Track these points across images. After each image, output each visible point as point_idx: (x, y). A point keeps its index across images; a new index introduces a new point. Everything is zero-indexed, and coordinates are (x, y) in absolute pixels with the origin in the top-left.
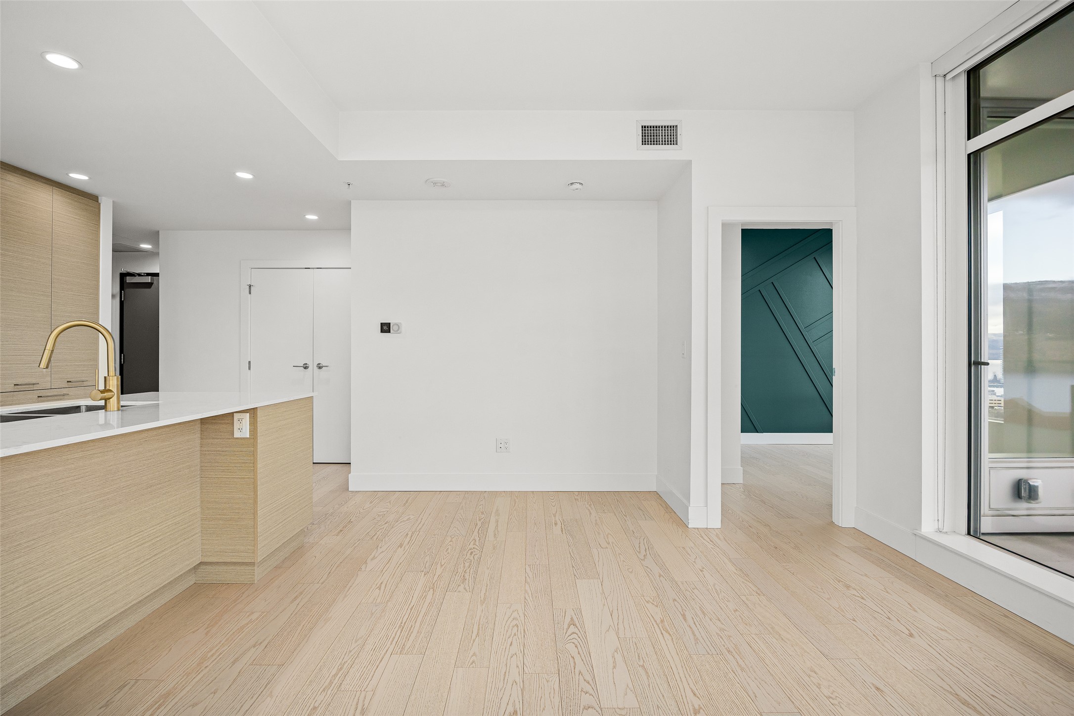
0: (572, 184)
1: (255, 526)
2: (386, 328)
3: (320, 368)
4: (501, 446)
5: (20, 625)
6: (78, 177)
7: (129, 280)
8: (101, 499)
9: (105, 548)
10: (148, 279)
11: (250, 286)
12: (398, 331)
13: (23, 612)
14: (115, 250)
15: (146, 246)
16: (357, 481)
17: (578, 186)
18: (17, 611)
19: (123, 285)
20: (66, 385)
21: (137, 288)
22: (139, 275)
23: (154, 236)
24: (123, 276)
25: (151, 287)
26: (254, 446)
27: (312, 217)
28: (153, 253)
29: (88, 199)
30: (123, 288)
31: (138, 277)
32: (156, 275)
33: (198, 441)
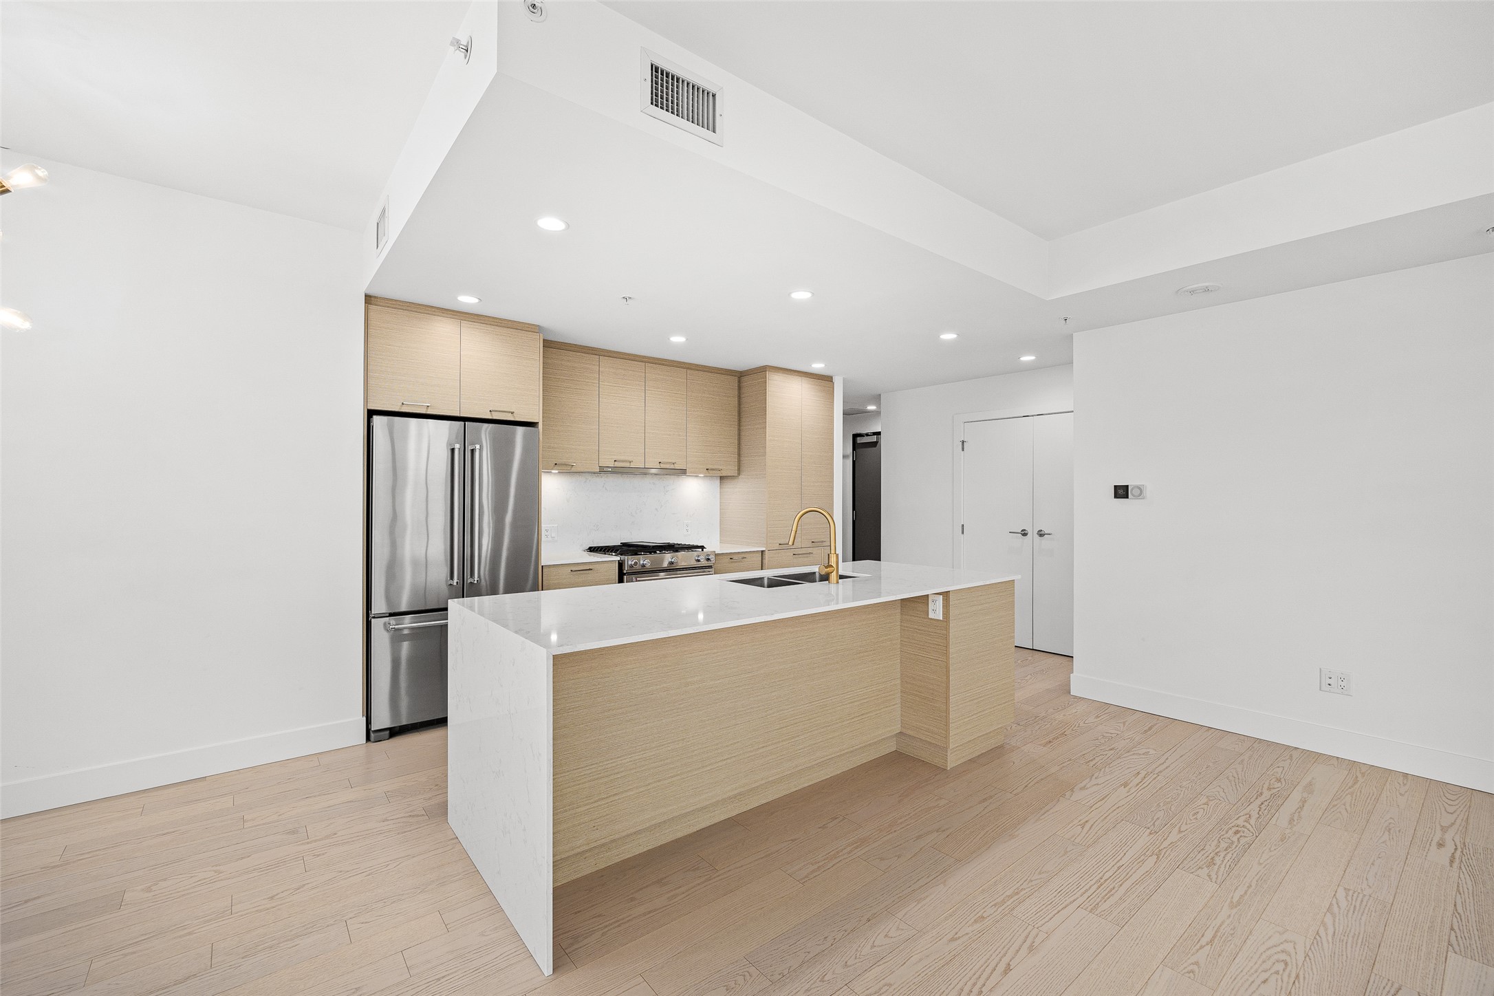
1: (947, 712)
2: (1121, 492)
3: (1041, 535)
4: (1329, 681)
6: (818, 367)
7: (860, 440)
10: (874, 439)
11: (963, 442)
12: (1140, 496)
14: (845, 413)
15: (871, 408)
19: (856, 445)
21: (867, 448)
22: (866, 435)
23: (877, 399)
24: (855, 436)
25: (875, 446)
26: (947, 628)
27: (1028, 358)
28: (877, 413)
29: (825, 380)
30: (854, 449)
31: (866, 437)
32: (878, 434)
33: (898, 616)
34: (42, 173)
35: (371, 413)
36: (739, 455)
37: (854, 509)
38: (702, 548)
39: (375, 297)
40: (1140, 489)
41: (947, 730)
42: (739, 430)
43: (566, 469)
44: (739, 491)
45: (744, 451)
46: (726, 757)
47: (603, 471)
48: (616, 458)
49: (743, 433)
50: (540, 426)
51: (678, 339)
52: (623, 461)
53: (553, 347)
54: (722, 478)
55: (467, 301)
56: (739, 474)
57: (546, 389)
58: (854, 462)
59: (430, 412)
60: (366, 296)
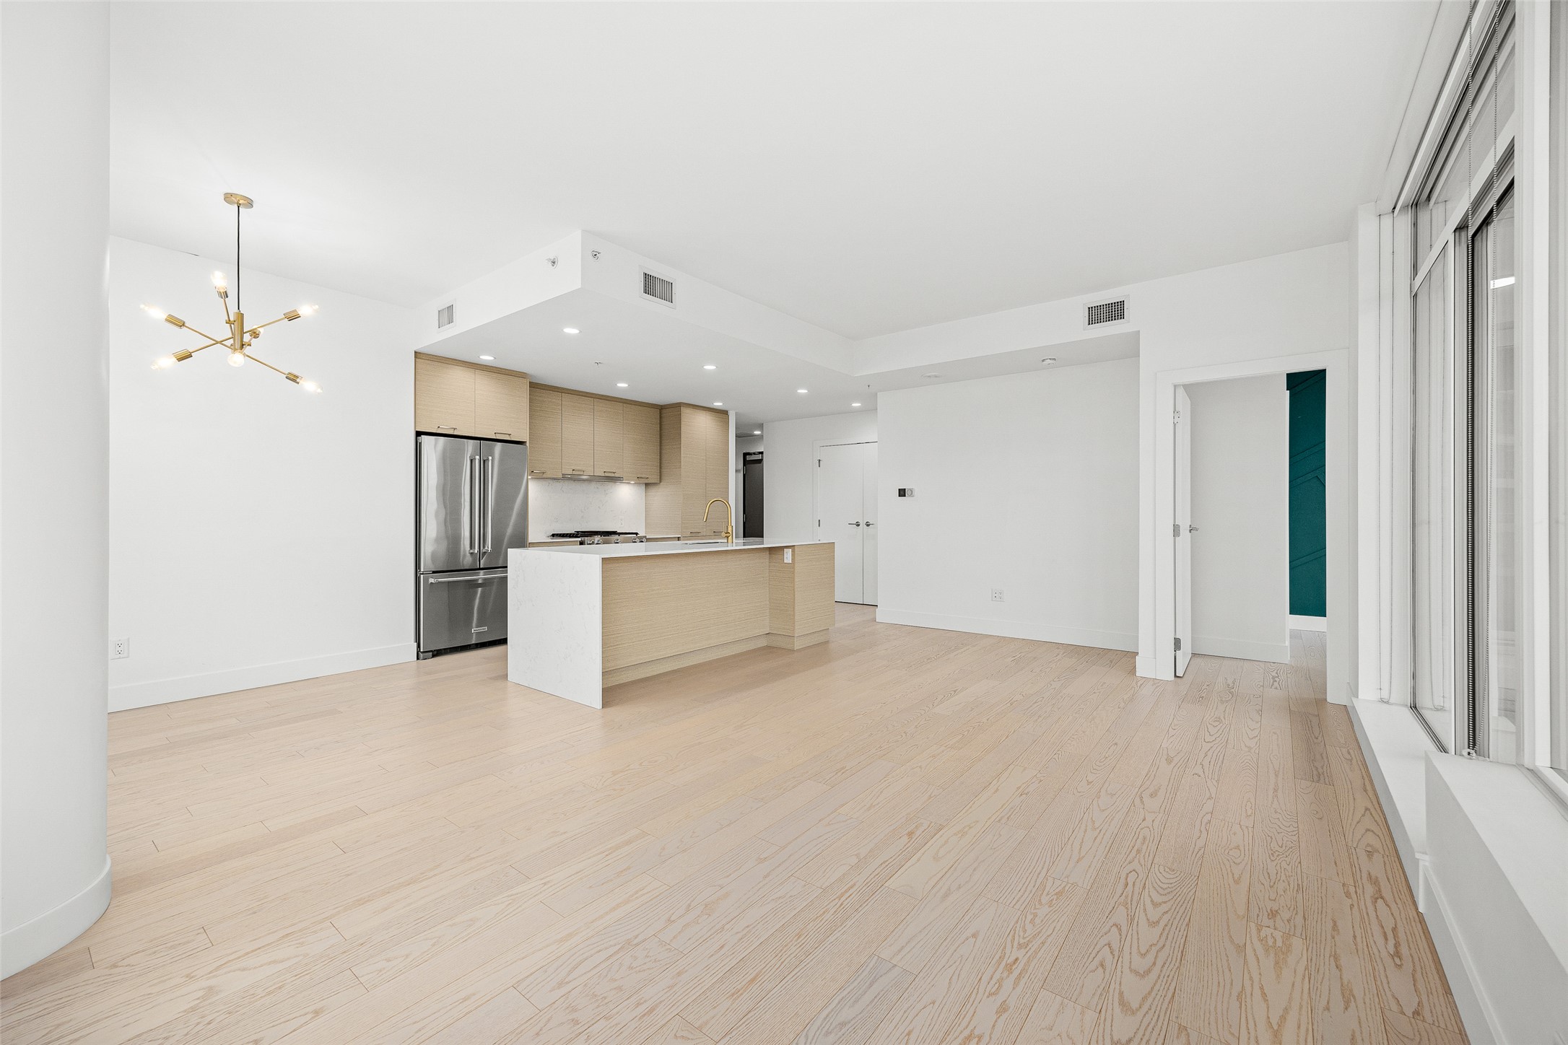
0: (1043, 361)
1: (794, 615)
2: (902, 493)
3: (868, 525)
4: (996, 595)
6: (718, 404)
7: (748, 458)
10: (759, 457)
11: (819, 461)
12: (911, 495)
14: (737, 436)
15: (757, 433)
16: (882, 615)
17: (1049, 361)
19: (745, 462)
20: (713, 534)
21: (754, 463)
22: (754, 454)
23: (761, 426)
24: (745, 455)
25: (760, 463)
26: (794, 568)
27: (856, 405)
28: (761, 437)
29: (723, 413)
30: (744, 465)
31: (753, 456)
32: (762, 453)
33: (767, 563)
34: (317, 307)
35: (419, 434)
36: (661, 468)
37: (744, 513)
38: (637, 534)
39: (421, 354)
40: (911, 490)
41: (794, 627)
42: (661, 449)
43: (541, 477)
44: (660, 496)
45: (664, 462)
47: (565, 478)
48: (573, 468)
49: (663, 452)
50: (528, 444)
51: (622, 385)
52: (579, 471)
53: (537, 388)
54: (647, 485)
55: (486, 358)
56: (660, 481)
57: (531, 417)
58: (744, 475)
59: (456, 433)
60: (415, 352)
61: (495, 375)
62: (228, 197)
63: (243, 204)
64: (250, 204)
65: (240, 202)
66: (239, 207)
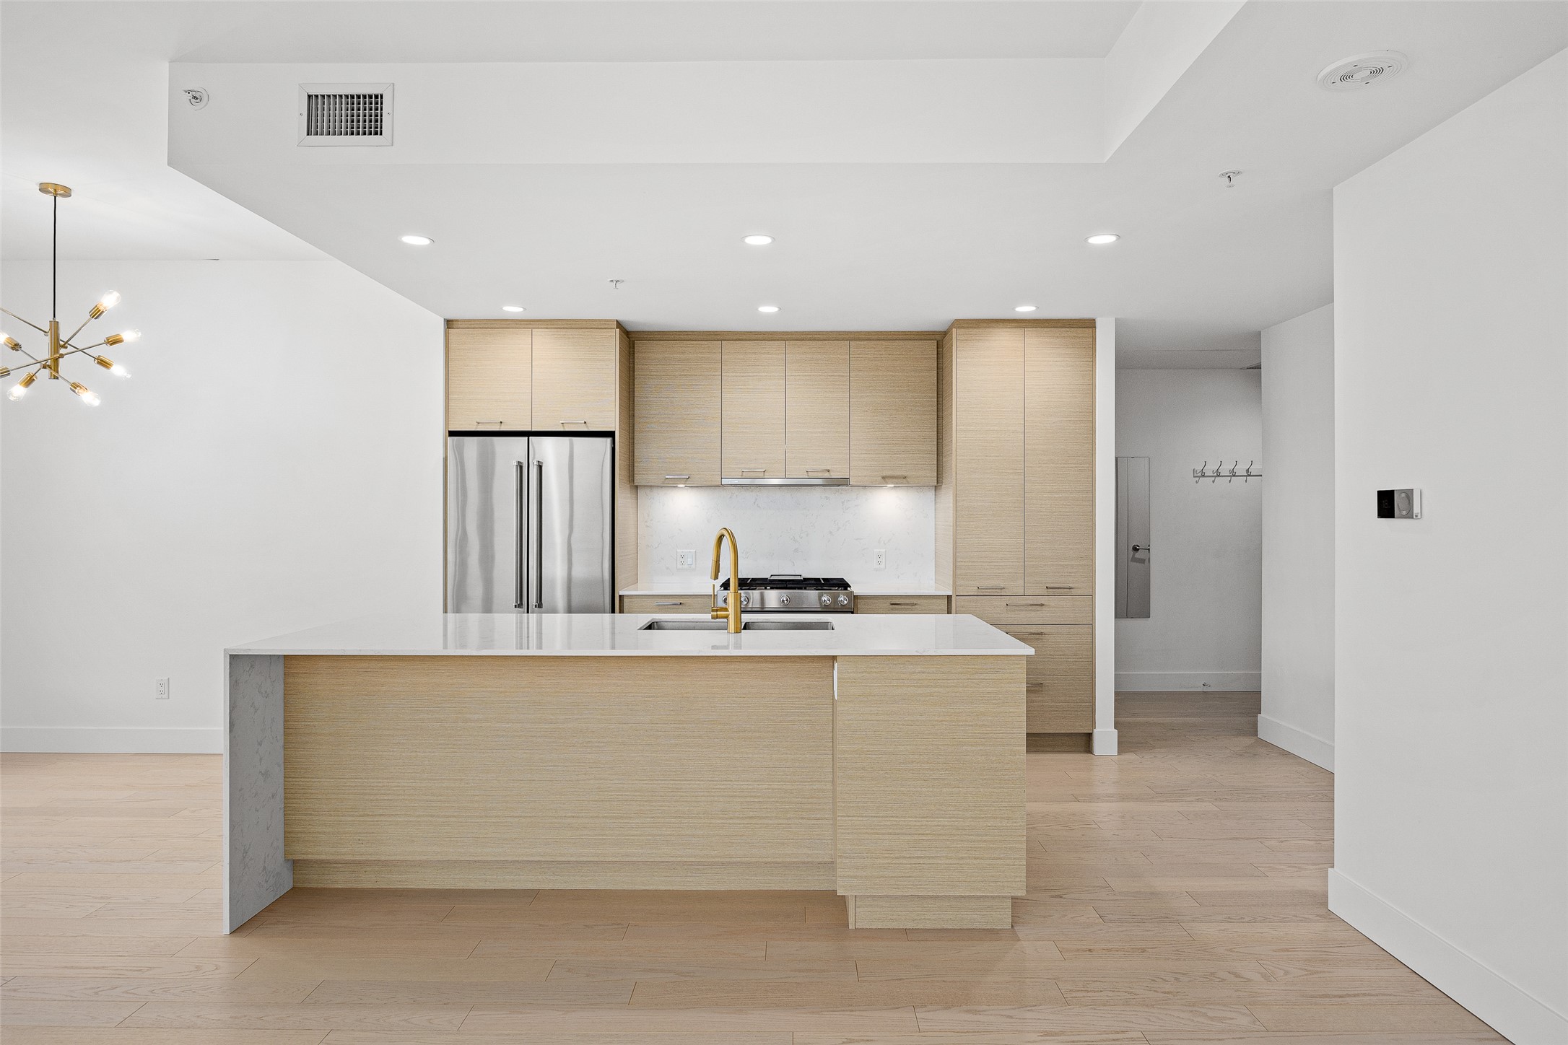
2: (1387, 504)
5: (591, 815)
8: (675, 725)
9: (680, 780)
12: (1409, 512)
13: (594, 804)
18: (589, 801)
20: (1045, 591)
36: (939, 454)
39: (457, 320)
40: (1409, 494)
42: (939, 418)
46: (517, 815)
48: (744, 467)
49: (943, 423)
50: (619, 434)
52: (754, 471)
56: (939, 482)
59: (504, 428)
61: (570, 332)
62: (44, 188)
63: (60, 194)
64: (67, 192)
65: (57, 191)
66: (55, 197)
